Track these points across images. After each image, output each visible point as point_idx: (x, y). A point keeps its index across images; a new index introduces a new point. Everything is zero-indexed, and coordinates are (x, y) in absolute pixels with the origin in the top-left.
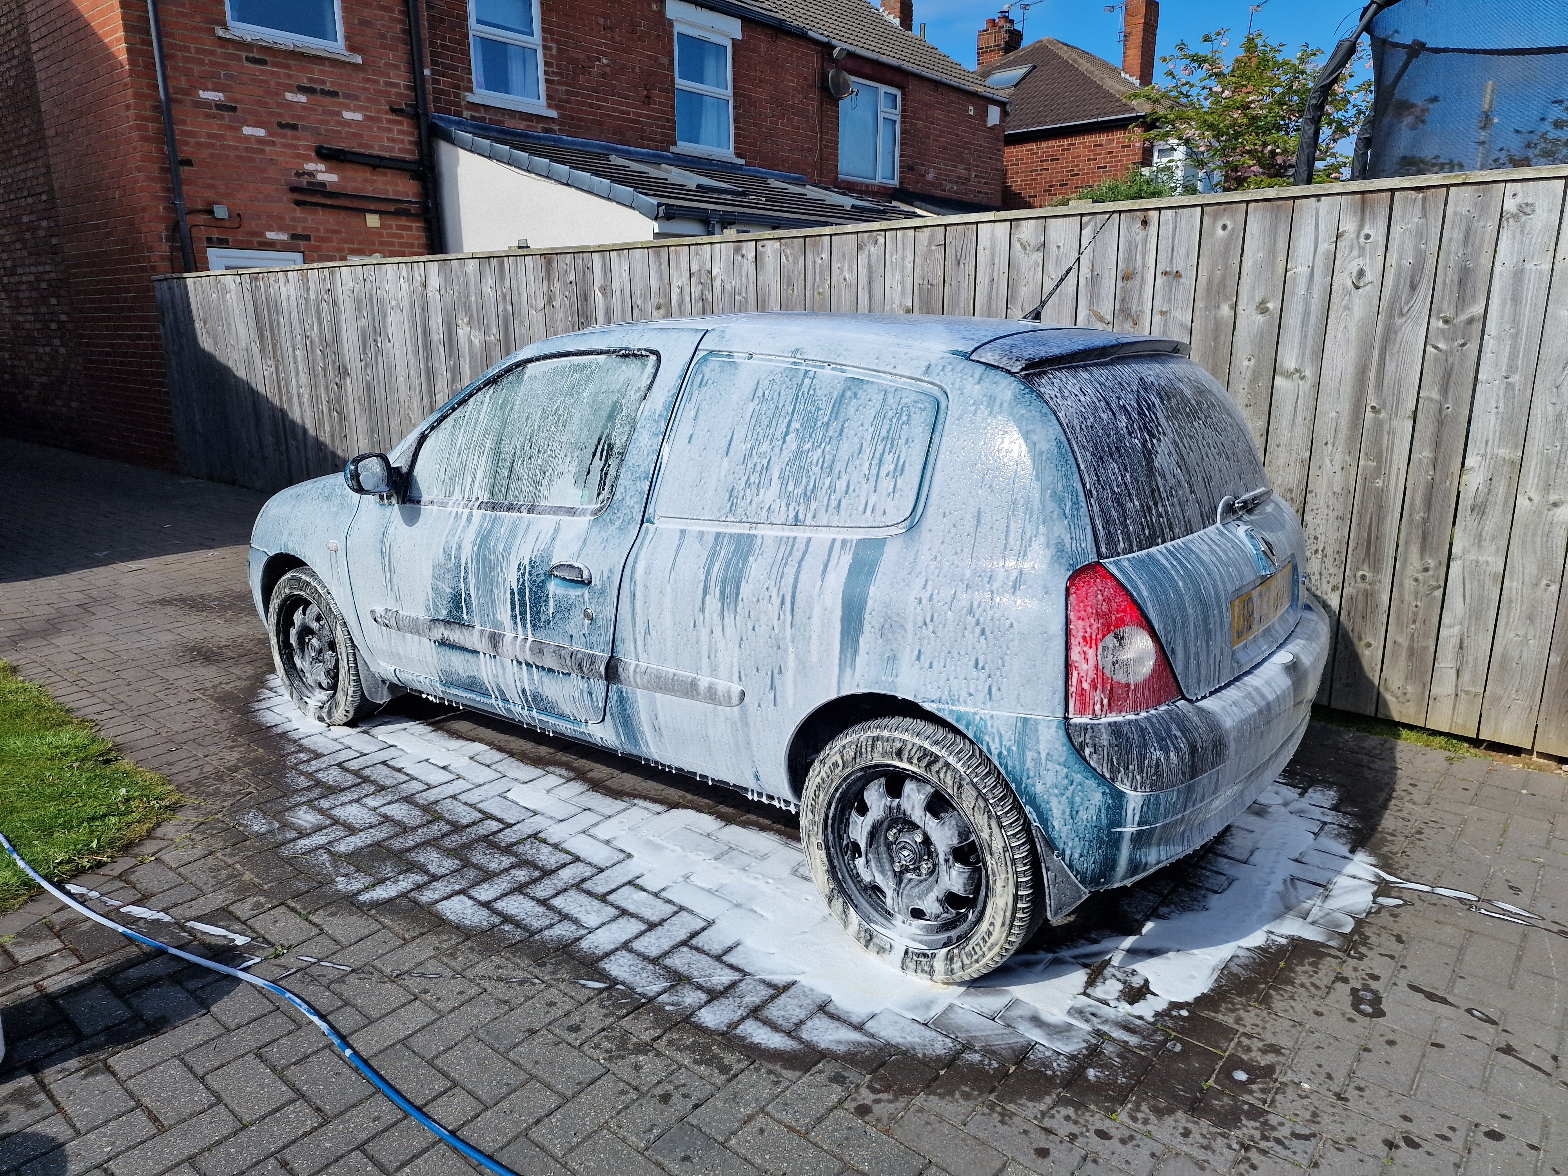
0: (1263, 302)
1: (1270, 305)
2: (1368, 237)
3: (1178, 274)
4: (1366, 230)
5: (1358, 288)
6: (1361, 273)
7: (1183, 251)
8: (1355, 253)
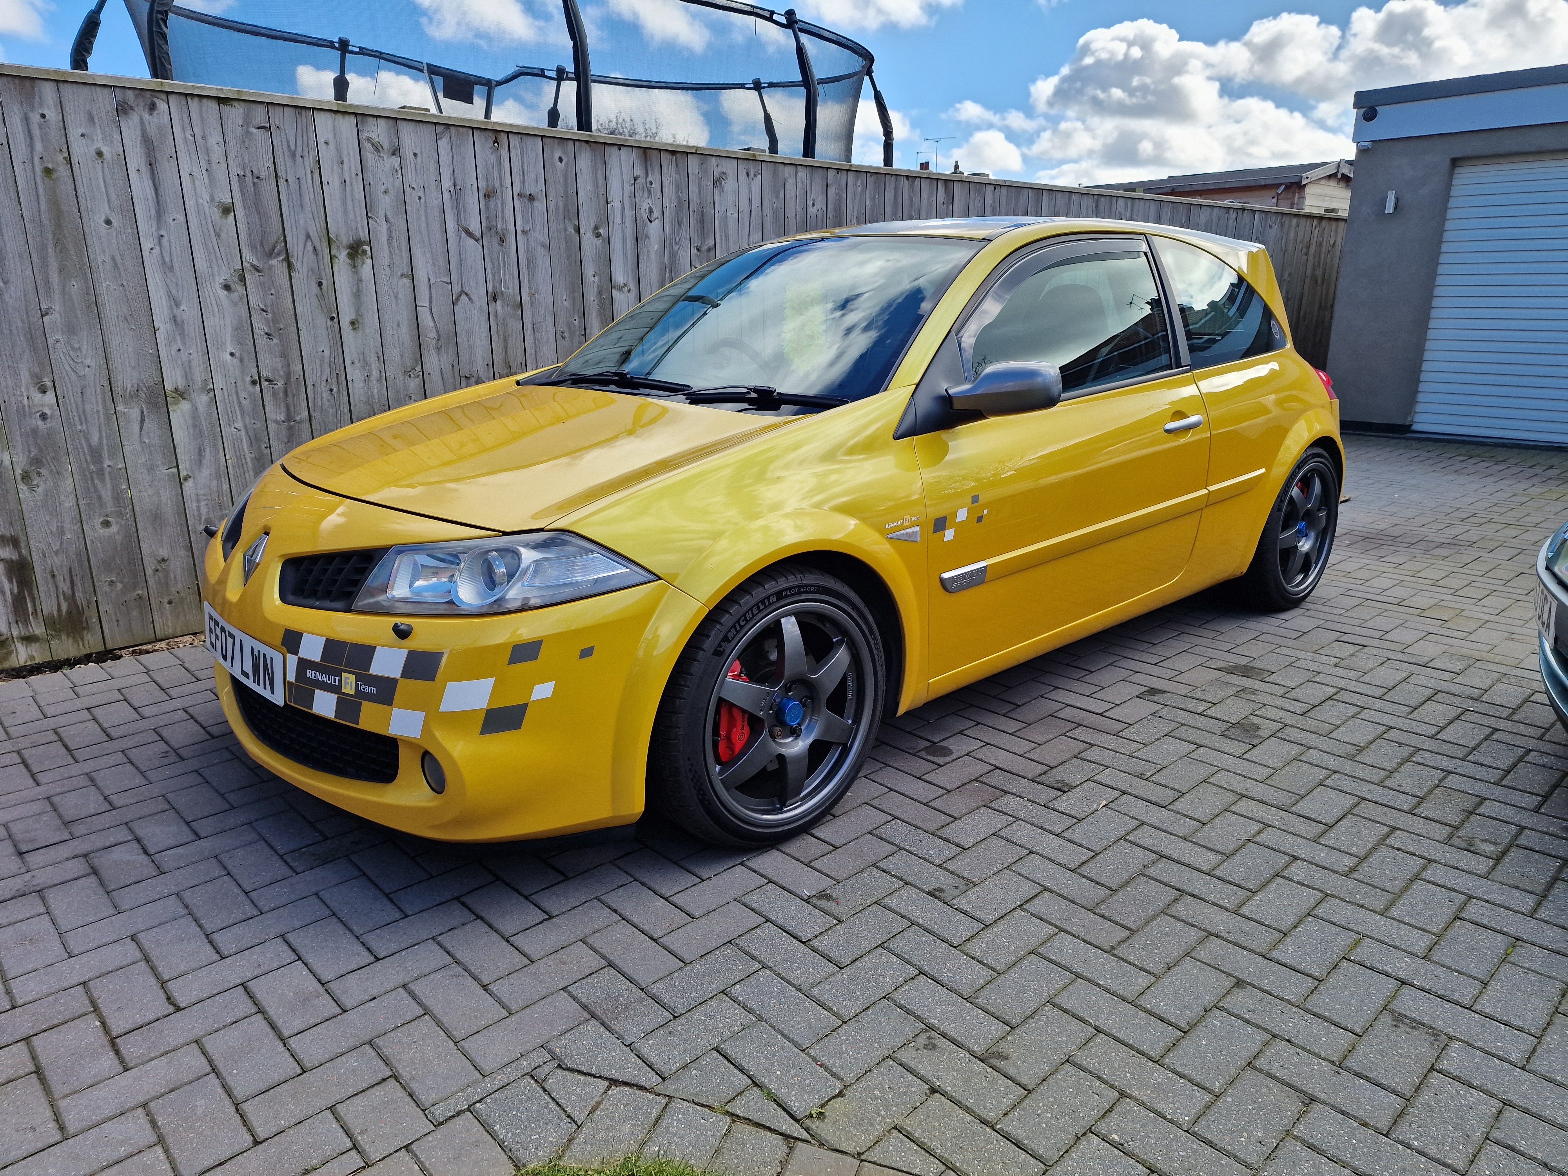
0: (596, 228)
1: (601, 231)
2: (651, 183)
3: (531, 198)
4: (649, 179)
5: (651, 221)
6: (651, 211)
7: (533, 176)
8: (646, 194)
